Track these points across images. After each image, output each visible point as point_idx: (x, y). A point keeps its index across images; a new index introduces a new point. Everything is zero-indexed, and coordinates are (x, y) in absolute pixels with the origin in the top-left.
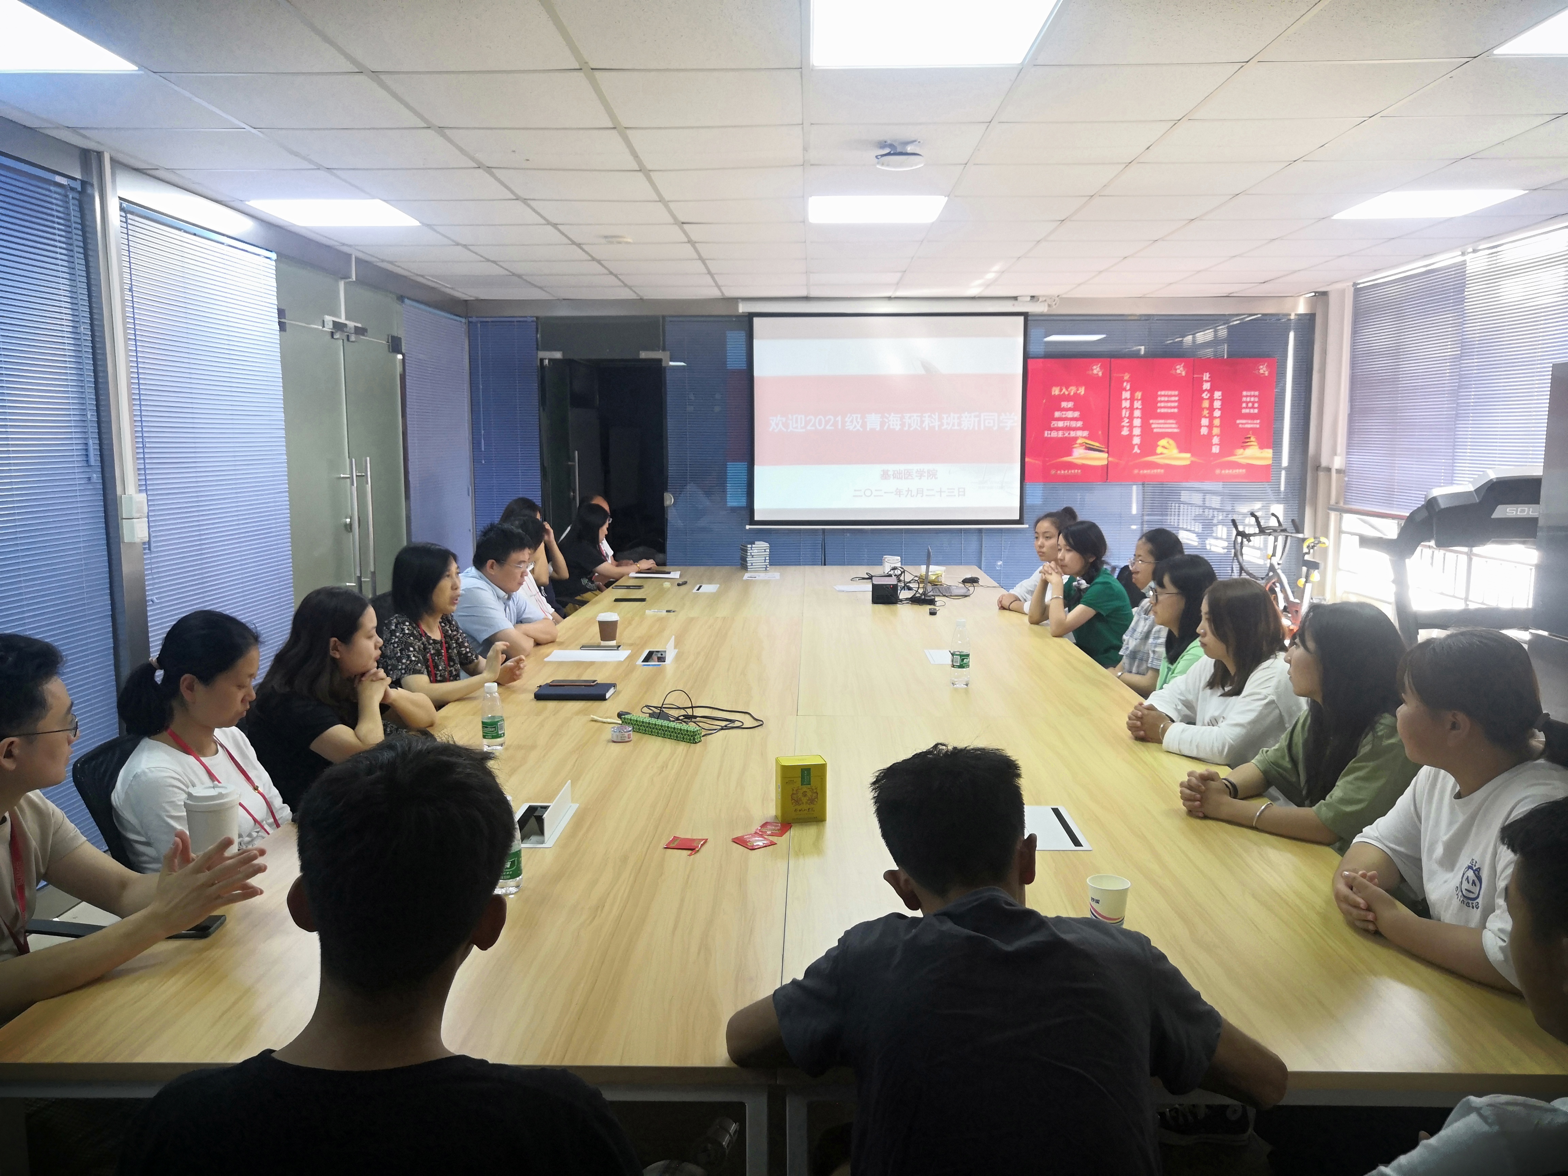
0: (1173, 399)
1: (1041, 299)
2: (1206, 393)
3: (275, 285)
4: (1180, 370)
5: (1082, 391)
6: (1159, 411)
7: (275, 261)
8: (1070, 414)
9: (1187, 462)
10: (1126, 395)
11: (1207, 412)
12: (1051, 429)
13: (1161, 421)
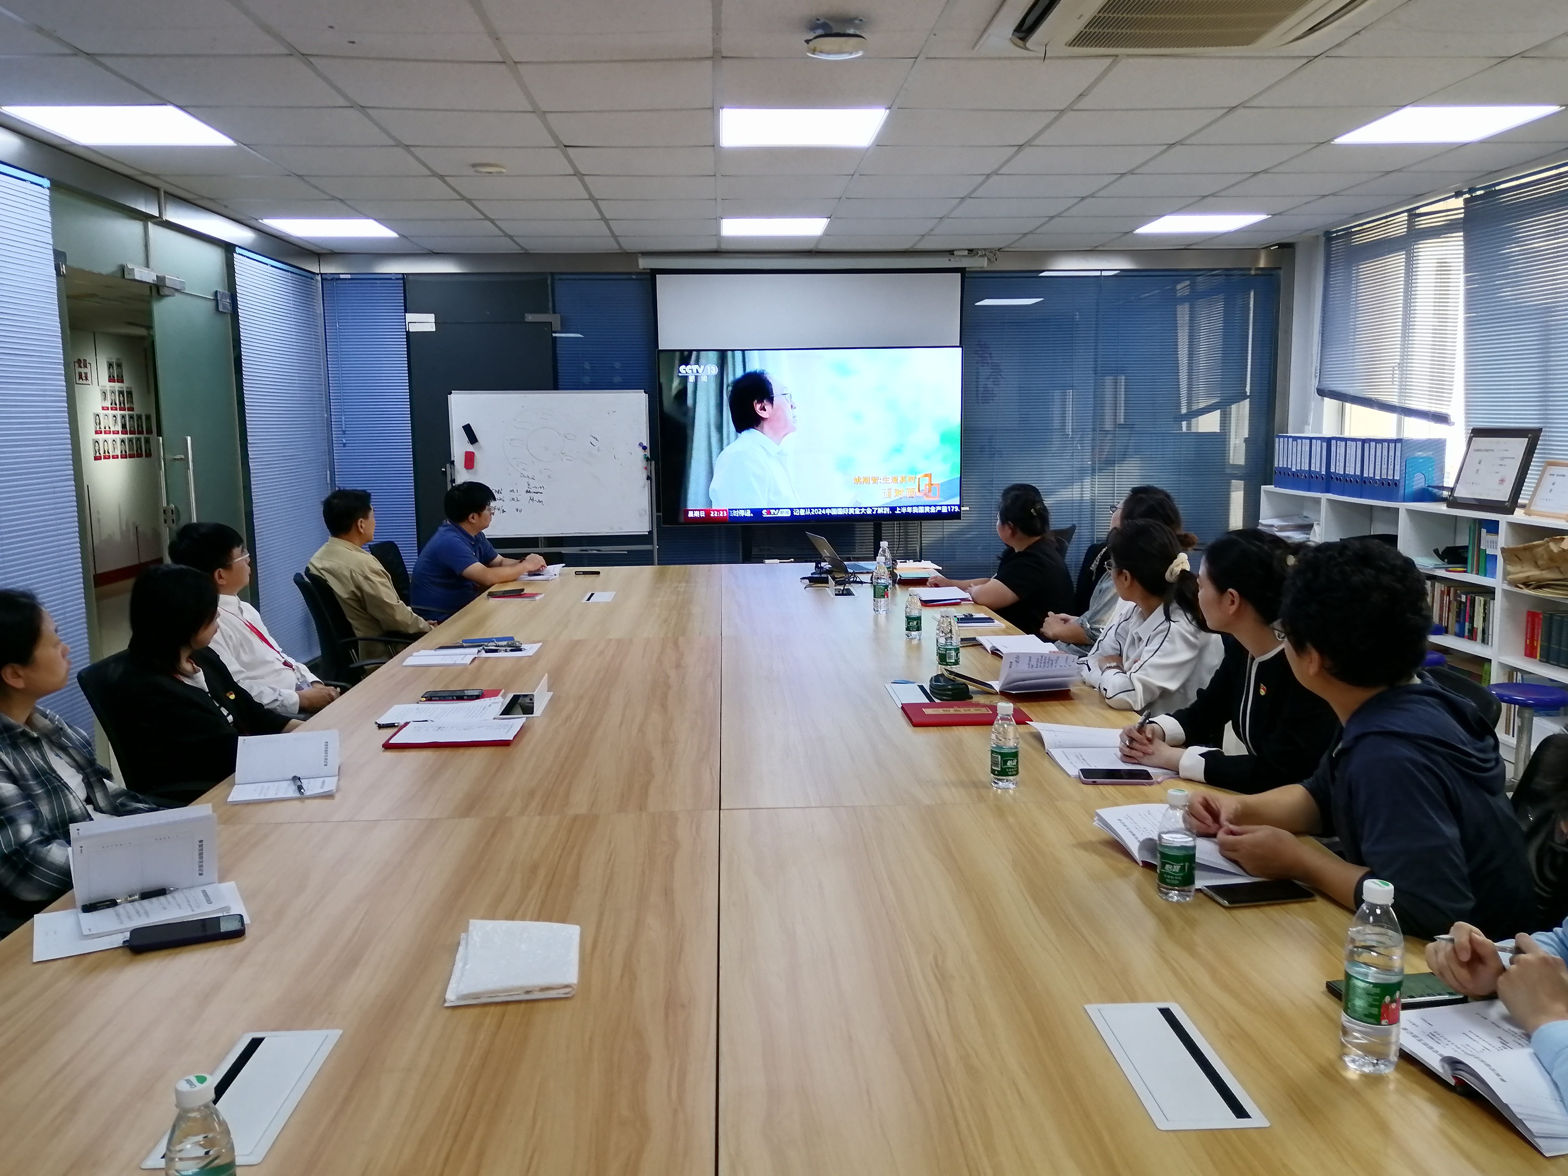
1: (980, 253)
3: (49, 219)
7: (48, 188)
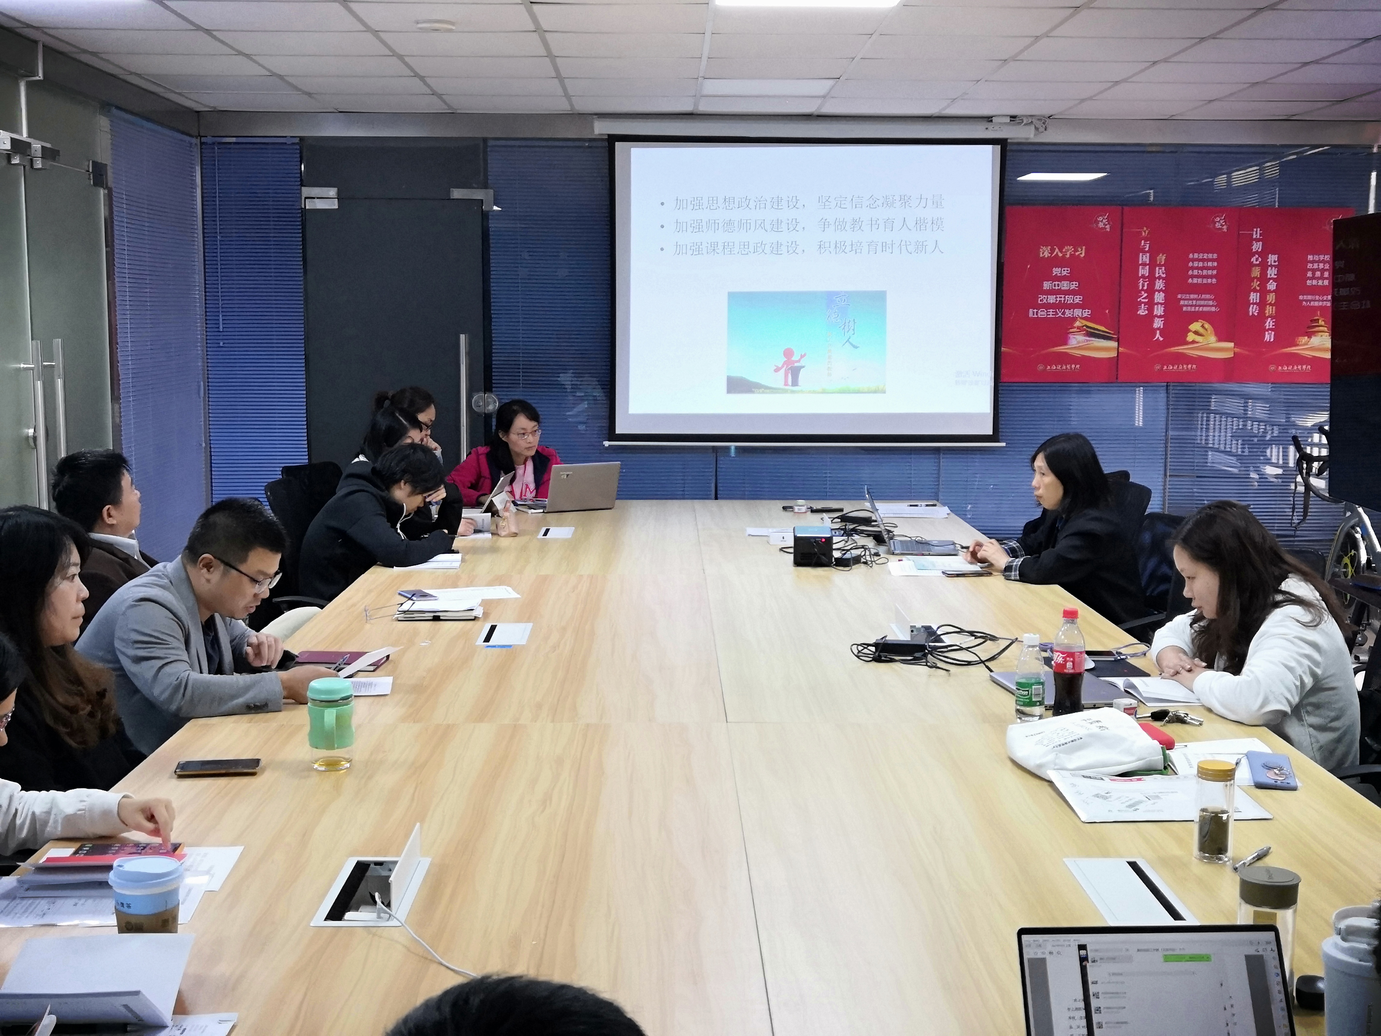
0: (1210, 264)
2: (1257, 256)
4: (1220, 224)
5: (1082, 253)
6: (1190, 281)
8: (1065, 285)
9: (1230, 355)
10: (1144, 258)
11: (1258, 283)
12: (1038, 307)
13: (1192, 296)
